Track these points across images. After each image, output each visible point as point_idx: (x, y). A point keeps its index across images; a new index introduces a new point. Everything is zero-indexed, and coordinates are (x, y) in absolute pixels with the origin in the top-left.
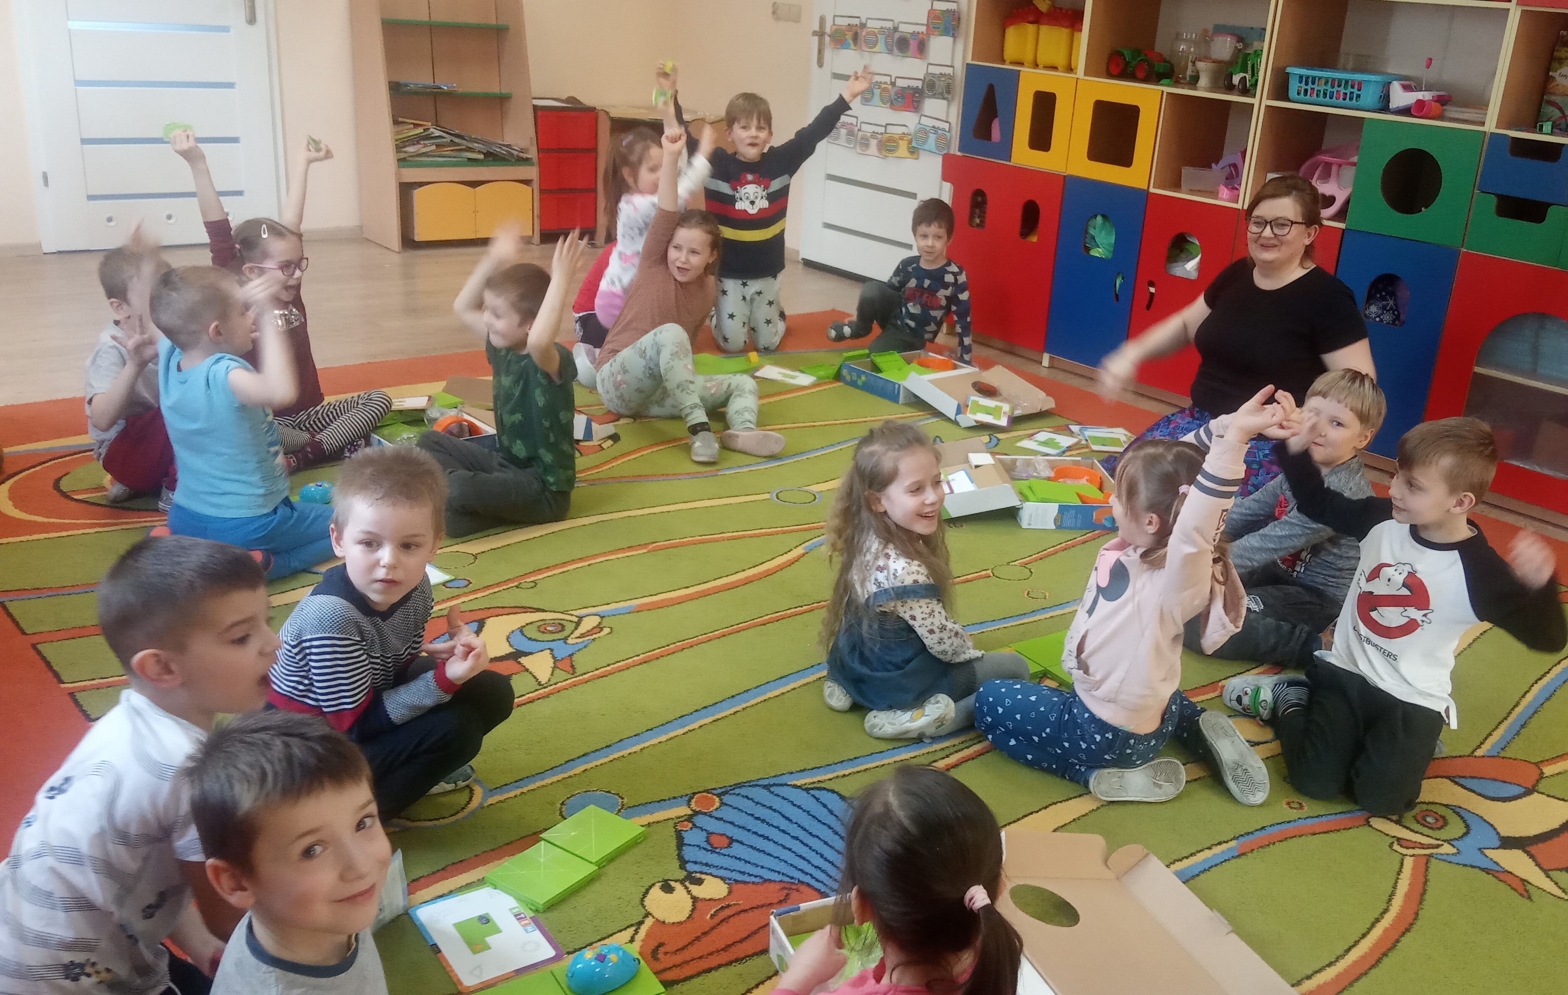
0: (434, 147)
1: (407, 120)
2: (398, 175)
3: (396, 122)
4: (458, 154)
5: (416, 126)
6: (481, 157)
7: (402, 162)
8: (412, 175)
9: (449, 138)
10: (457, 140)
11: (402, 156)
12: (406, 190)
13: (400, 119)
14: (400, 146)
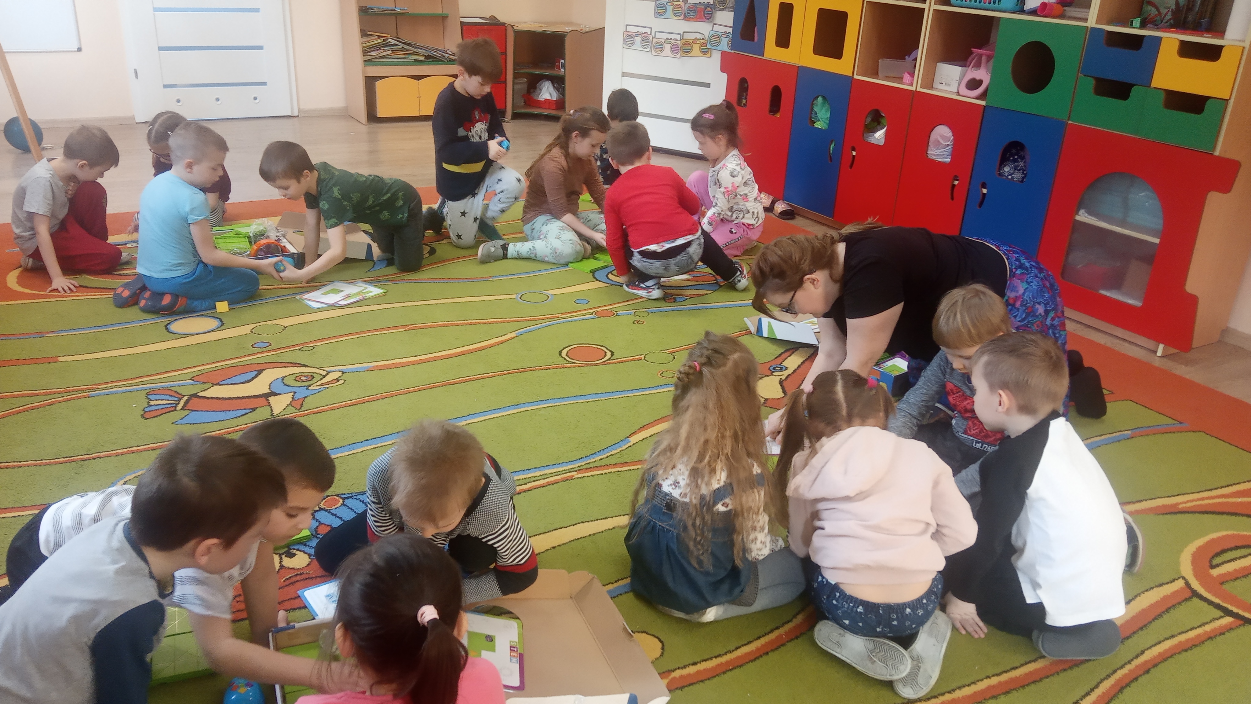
0: (390, 52)
1: (373, 33)
2: (364, 72)
3: (364, 33)
4: (407, 56)
5: (379, 37)
6: (423, 58)
7: (368, 62)
8: (374, 71)
9: (402, 45)
10: (406, 47)
11: (369, 58)
12: (370, 82)
13: (368, 33)
14: (365, 52)
